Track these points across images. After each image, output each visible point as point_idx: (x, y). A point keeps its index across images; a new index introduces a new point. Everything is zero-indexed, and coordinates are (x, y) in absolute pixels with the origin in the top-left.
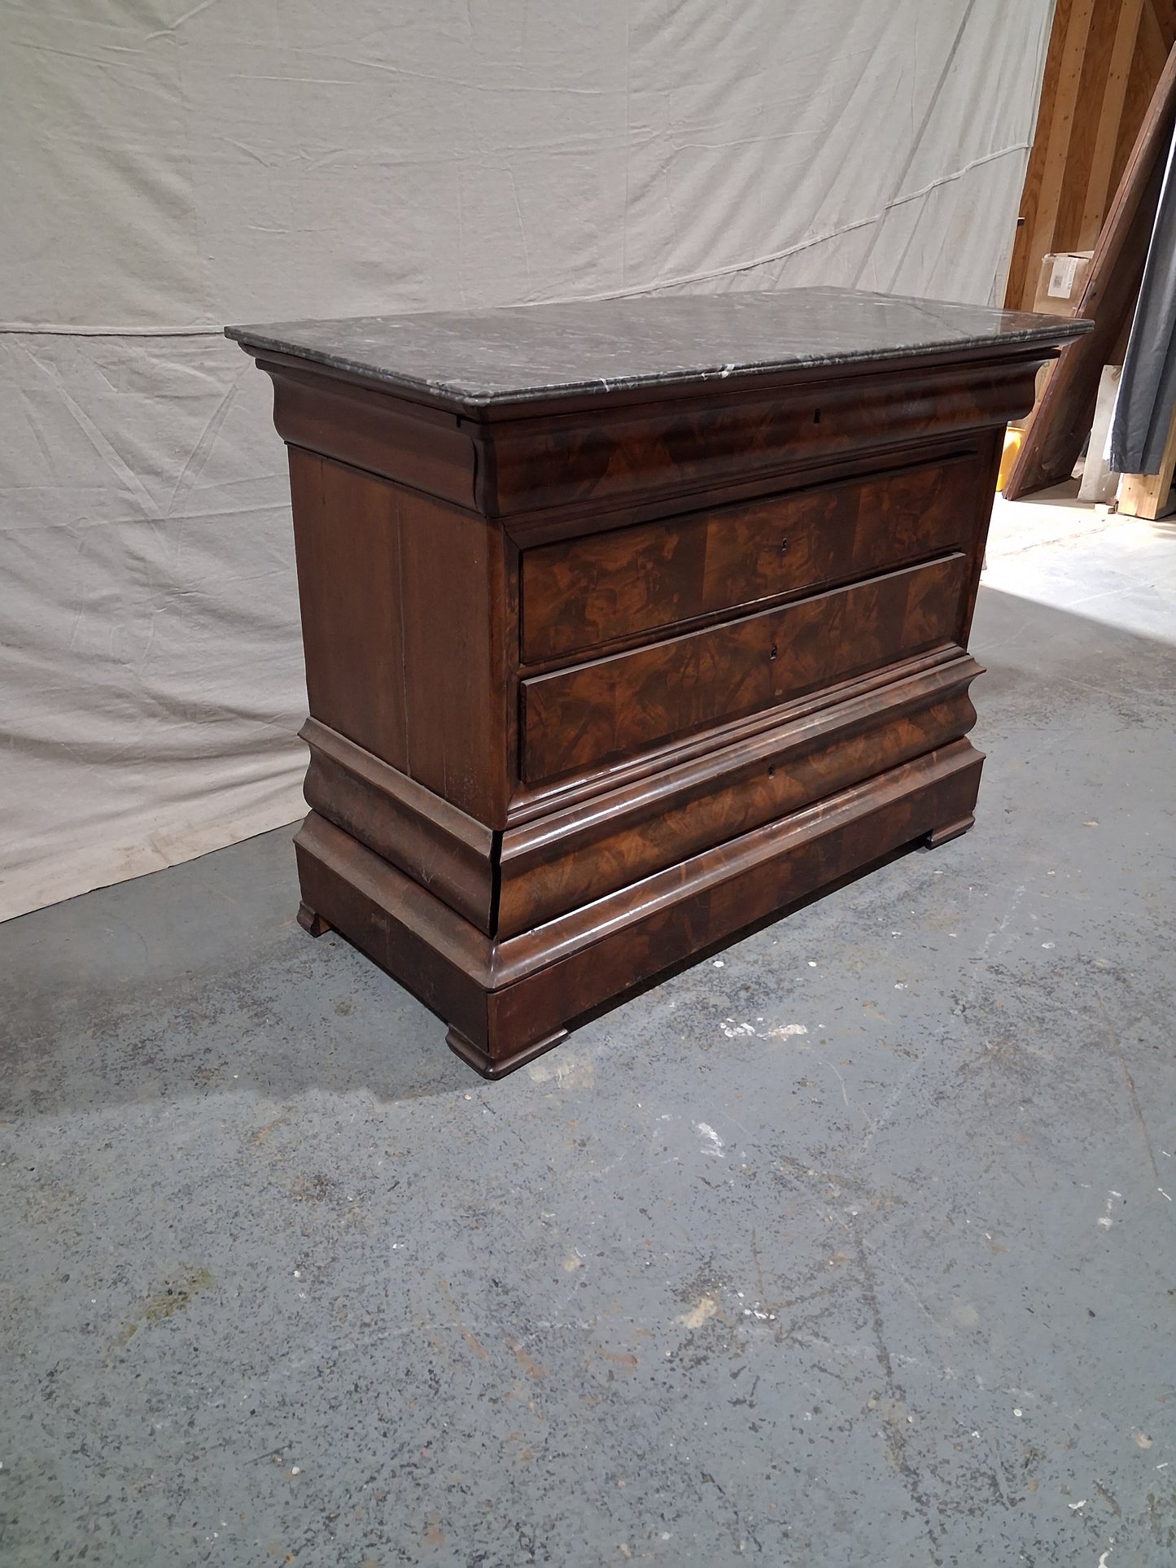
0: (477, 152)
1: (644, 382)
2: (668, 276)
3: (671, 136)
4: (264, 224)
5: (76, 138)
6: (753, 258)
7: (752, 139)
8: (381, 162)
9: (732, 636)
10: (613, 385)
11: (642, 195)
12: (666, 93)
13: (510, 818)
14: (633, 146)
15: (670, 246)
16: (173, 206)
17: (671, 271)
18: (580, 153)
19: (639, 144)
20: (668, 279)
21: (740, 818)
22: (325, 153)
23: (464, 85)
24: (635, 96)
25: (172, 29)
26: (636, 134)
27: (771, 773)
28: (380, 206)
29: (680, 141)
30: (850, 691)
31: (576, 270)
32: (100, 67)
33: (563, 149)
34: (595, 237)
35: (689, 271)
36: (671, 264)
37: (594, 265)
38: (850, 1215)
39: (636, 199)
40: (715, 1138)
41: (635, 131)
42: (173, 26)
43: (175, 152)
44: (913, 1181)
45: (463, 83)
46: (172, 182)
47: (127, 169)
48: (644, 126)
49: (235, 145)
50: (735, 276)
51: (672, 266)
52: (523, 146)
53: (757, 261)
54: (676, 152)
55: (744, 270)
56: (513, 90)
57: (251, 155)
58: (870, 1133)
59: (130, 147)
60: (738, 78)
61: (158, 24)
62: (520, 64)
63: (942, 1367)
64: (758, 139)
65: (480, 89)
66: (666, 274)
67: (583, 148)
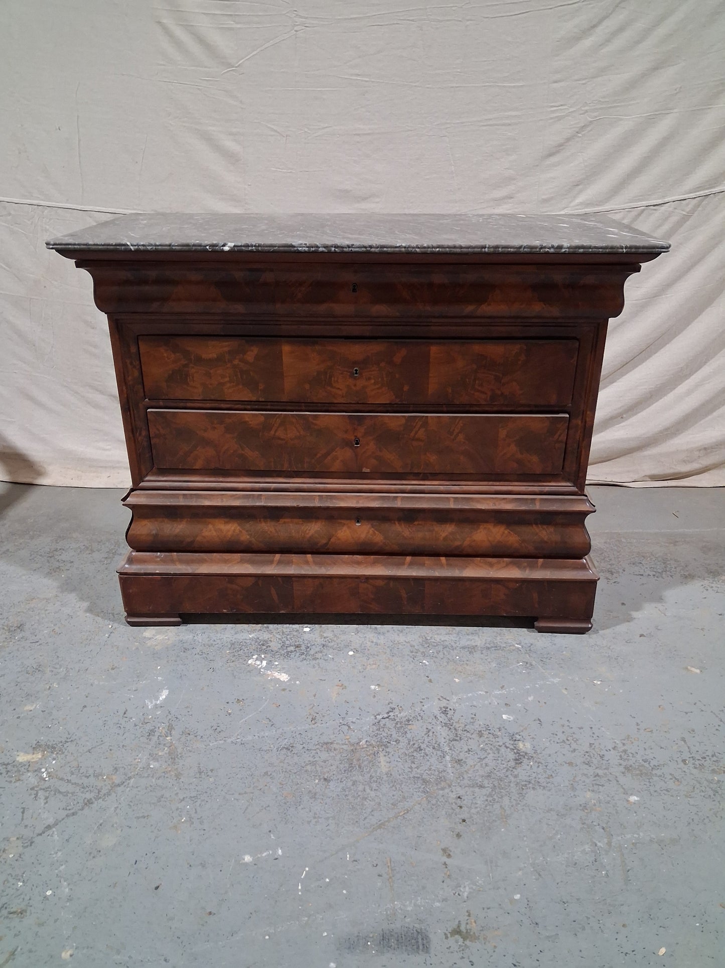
0: (423, 126)
1: (160, 247)
2: (577, 207)
3: (586, 111)
4: (280, 167)
5: (184, 124)
6: (664, 197)
7: (667, 112)
8: (355, 133)
9: (314, 422)
10: (136, 247)
11: (558, 152)
12: (584, 82)
13: (142, 484)
14: (551, 118)
15: (580, 187)
16: (232, 158)
17: (581, 204)
18: (504, 125)
19: (557, 117)
20: (577, 209)
21: (324, 541)
22: (319, 129)
23: (415, 86)
24: (555, 85)
25: (236, 67)
26: (554, 110)
27: (358, 522)
28: (353, 158)
29: (595, 114)
30: (442, 488)
31: (495, 200)
32: (199, 89)
33: (491, 122)
34: (514, 179)
35: (598, 205)
36: (580, 199)
37: (512, 198)
38: (149, 765)
39: (551, 155)
40: (161, 699)
41: (553, 109)
42: (237, 65)
43: (234, 130)
44: (200, 773)
45: (414, 85)
46: (230, 144)
47: (208, 139)
48: (562, 105)
49: (267, 126)
50: (644, 210)
51: (581, 201)
52: (458, 121)
53: (666, 200)
54: (591, 122)
55: (654, 206)
56: (453, 87)
57: (276, 131)
58: (225, 741)
59: (210, 128)
60: (656, 69)
61: (230, 65)
62: (459, 70)
63: (60, 850)
64: (675, 111)
65: (428, 88)
66: (578, 205)
67: (508, 122)
